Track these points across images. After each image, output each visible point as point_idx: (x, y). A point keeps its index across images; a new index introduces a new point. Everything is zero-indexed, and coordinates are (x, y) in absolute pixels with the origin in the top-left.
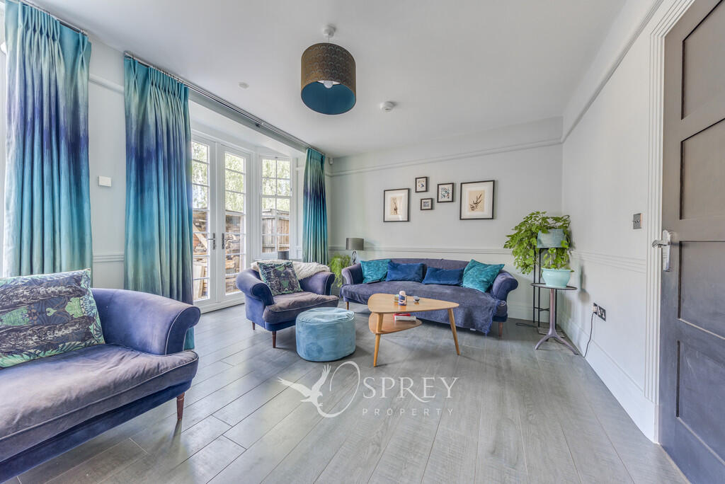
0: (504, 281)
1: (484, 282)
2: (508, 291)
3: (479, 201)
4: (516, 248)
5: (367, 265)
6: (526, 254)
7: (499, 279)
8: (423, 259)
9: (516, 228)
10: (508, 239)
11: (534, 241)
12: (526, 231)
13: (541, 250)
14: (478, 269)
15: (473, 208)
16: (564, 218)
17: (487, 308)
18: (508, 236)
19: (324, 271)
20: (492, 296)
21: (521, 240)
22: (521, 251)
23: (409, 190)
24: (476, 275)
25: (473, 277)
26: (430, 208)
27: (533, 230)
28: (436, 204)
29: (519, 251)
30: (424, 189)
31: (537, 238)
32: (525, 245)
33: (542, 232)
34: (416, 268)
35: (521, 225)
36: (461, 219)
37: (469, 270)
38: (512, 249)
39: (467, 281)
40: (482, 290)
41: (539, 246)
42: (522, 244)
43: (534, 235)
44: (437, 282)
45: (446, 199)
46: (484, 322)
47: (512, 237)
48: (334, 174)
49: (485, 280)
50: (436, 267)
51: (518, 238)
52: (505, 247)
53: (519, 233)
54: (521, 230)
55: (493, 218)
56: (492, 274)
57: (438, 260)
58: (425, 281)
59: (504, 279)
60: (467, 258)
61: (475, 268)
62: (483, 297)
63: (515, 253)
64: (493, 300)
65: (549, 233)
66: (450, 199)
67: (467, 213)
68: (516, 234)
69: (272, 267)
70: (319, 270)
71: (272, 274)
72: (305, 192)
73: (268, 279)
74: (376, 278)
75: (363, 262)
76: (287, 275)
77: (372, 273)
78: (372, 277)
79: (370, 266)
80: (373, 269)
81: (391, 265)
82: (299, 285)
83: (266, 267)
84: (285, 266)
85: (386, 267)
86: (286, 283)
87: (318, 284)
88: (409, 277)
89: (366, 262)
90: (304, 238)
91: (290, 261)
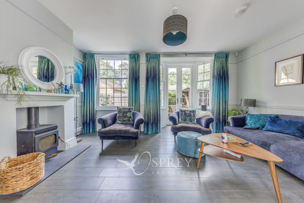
23: (303, 55)
34: (299, 125)
48: (239, 61)
69: (184, 111)
70: (206, 115)
71: (183, 114)
72: (214, 77)
73: (181, 115)
74: (253, 126)
75: (249, 114)
76: (190, 115)
77: (252, 122)
78: (251, 125)
79: (253, 118)
80: (253, 120)
81: (271, 119)
82: (195, 121)
83: (182, 111)
84: (191, 111)
85: (267, 120)
86: (188, 118)
87: (203, 122)
88: (287, 131)
89: (251, 115)
90: (212, 99)
91: (195, 109)
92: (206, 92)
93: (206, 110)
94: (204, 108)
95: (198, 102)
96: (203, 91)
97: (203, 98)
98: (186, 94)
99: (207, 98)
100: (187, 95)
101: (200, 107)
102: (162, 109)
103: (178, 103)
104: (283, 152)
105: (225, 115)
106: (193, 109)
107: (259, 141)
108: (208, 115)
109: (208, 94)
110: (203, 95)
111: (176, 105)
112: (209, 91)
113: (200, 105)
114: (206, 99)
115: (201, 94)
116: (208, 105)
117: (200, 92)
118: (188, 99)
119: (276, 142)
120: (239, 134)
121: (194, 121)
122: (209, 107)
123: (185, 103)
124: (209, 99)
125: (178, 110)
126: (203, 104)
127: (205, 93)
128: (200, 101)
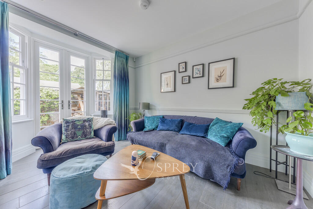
0: (242, 140)
1: (224, 137)
2: (246, 149)
3: (222, 75)
4: (253, 109)
5: (147, 119)
6: (264, 114)
7: (238, 137)
8: (182, 116)
9: (253, 93)
10: (247, 102)
11: (272, 103)
12: (263, 95)
13: (278, 112)
14: (220, 126)
15: (217, 80)
16: (306, 82)
17: (225, 165)
18: (246, 100)
19: (111, 124)
20: (230, 152)
21: (258, 103)
22: (259, 112)
23: (175, 71)
24: (218, 131)
25: (216, 132)
26: (188, 82)
27: (272, 93)
28: (192, 79)
29: (256, 112)
30: (184, 70)
31: (275, 100)
32: (263, 107)
33: (282, 95)
34: (177, 122)
35: (258, 90)
36: (209, 88)
37: (213, 126)
38: (250, 110)
39: (211, 135)
40: (223, 144)
41: (277, 108)
42: (260, 106)
43: (272, 98)
44: (189, 133)
45: (198, 75)
46: (222, 177)
47: (250, 101)
48: (136, 67)
49: (225, 135)
50: (190, 122)
51: (256, 102)
52: (244, 108)
53: (256, 97)
54: (258, 95)
55: (233, 87)
56: (231, 131)
57: (192, 117)
58: (181, 132)
59: (242, 137)
60: (213, 116)
61: (218, 125)
62: (223, 152)
63: (253, 114)
64: (231, 158)
65: (290, 96)
66: (201, 75)
67: (213, 84)
68: (254, 98)
69: (72, 122)
70: (107, 124)
71: (70, 127)
72: (115, 76)
73: (66, 130)
74: (151, 128)
75: (146, 117)
76: (83, 127)
77: (149, 125)
78: (149, 127)
79: (149, 120)
80: (150, 122)
81: (161, 120)
82: (93, 133)
83: (67, 122)
84: (85, 121)
85: (159, 121)
86: (79, 133)
87: (104, 134)
88: (171, 129)
89: (148, 117)
90: (114, 103)
91: (92, 117)
92: (107, 95)
93: (106, 117)
94: (104, 114)
95: (97, 107)
96: (103, 94)
97: (103, 101)
98: (80, 96)
99: (108, 101)
100: (82, 97)
101: (100, 113)
102: (14, 123)
103: (62, 109)
104: (175, 149)
105: (127, 120)
106: (89, 117)
107: (158, 143)
108: (110, 123)
109: (108, 97)
110: (103, 98)
111: (58, 111)
112: (109, 94)
113: (99, 110)
114: (106, 102)
115: (100, 97)
116: (109, 110)
117: (99, 94)
118: (83, 102)
119: (169, 141)
120: (141, 139)
121: (90, 134)
122: (111, 112)
123: (78, 107)
124: (109, 102)
125: (60, 121)
126: (103, 108)
127: (105, 96)
128: (99, 105)
